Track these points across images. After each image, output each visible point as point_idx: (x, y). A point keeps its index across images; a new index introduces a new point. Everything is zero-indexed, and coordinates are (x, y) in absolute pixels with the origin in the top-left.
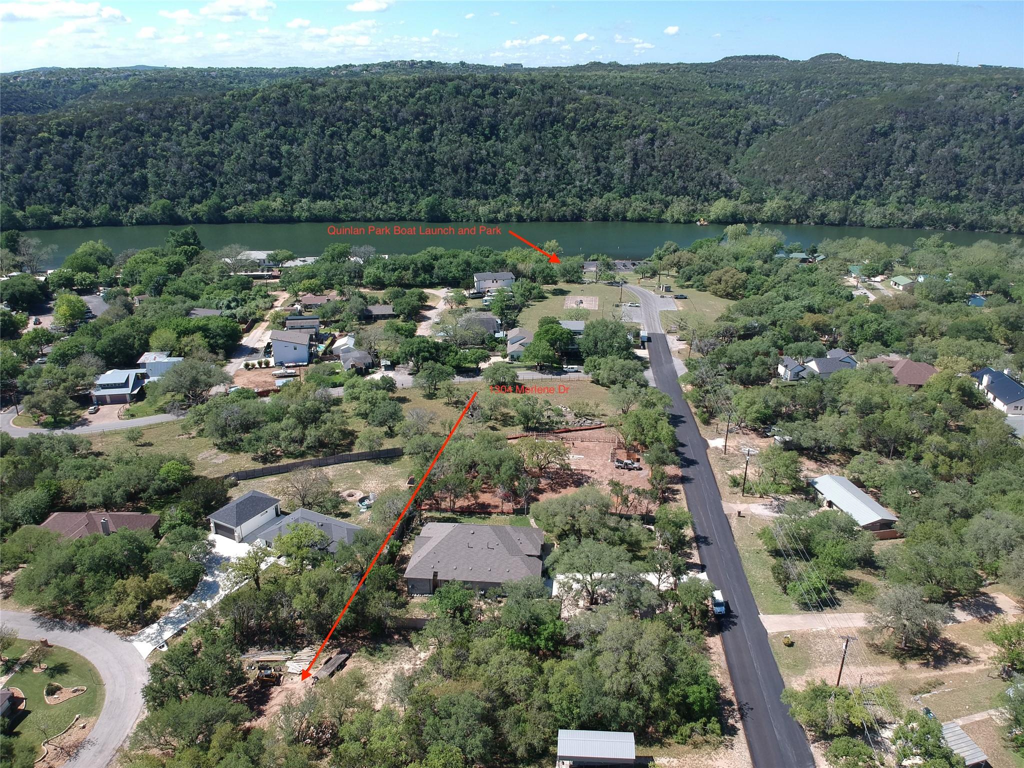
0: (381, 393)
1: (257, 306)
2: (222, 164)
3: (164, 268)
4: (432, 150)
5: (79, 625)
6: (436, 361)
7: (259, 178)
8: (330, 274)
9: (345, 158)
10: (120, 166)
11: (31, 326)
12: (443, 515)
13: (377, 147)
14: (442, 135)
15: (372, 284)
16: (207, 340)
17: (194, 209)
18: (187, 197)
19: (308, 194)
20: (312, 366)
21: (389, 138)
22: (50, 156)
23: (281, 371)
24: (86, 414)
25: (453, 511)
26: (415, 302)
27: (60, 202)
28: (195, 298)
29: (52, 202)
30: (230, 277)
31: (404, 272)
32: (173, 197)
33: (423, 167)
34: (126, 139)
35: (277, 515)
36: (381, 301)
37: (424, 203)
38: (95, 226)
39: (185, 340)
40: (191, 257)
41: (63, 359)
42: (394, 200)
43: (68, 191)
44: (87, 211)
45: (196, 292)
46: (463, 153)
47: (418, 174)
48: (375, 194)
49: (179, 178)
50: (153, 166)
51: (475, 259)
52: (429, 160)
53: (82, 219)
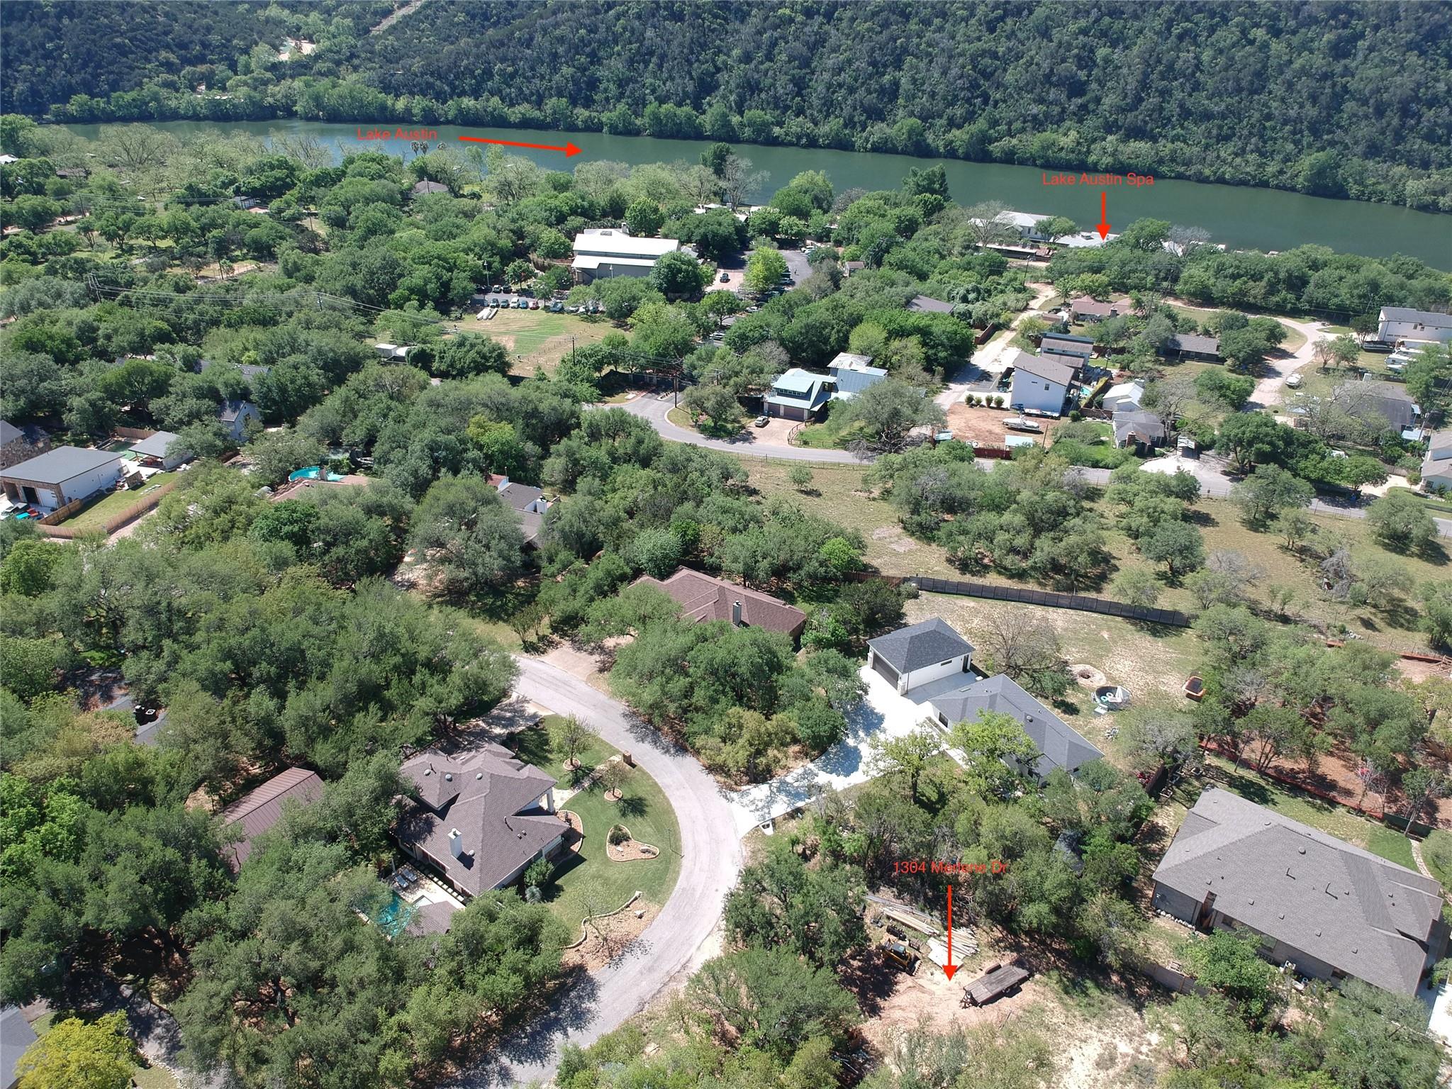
0: (1171, 504)
1: (1005, 304)
2: (1005, 70)
3: (892, 226)
4: (1347, 72)
5: (674, 746)
6: (1283, 465)
7: (1051, 97)
8: (1127, 268)
9: (1193, 74)
10: (869, 64)
11: (717, 285)
12: (1242, 772)
13: (1252, 59)
14: (1371, 49)
15: (1191, 294)
16: (924, 350)
17: (949, 136)
18: (945, 117)
19: (1119, 128)
20: (1066, 421)
21: (1277, 47)
22: (787, 43)
23: (1017, 420)
24: (751, 424)
25: (1262, 772)
26: (1261, 342)
27: (787, 108)
28: (923, 277)
29: (776, 107)
30: (977, 249)
31: (1251, 283)
32: (926, 117)
33: (1324, 100)
34: (885, 25)
35: (965, 670)
36: (1200, 329)
37: (1308, 162)
38: (820, 147)
39: (895, 344)
40: (932, 211)
41: (742, 343)
42: (1257, 150)
43: (799, 94)
44: (816, 124)
45: (926, 268)
46: (1403, 84)
47: (1311, 111)
48: (1227, 138)
49: (941, 89)
50: (911, 67)
51: (1389, 280)
52: (1338, 89)
53: (808, 135)
